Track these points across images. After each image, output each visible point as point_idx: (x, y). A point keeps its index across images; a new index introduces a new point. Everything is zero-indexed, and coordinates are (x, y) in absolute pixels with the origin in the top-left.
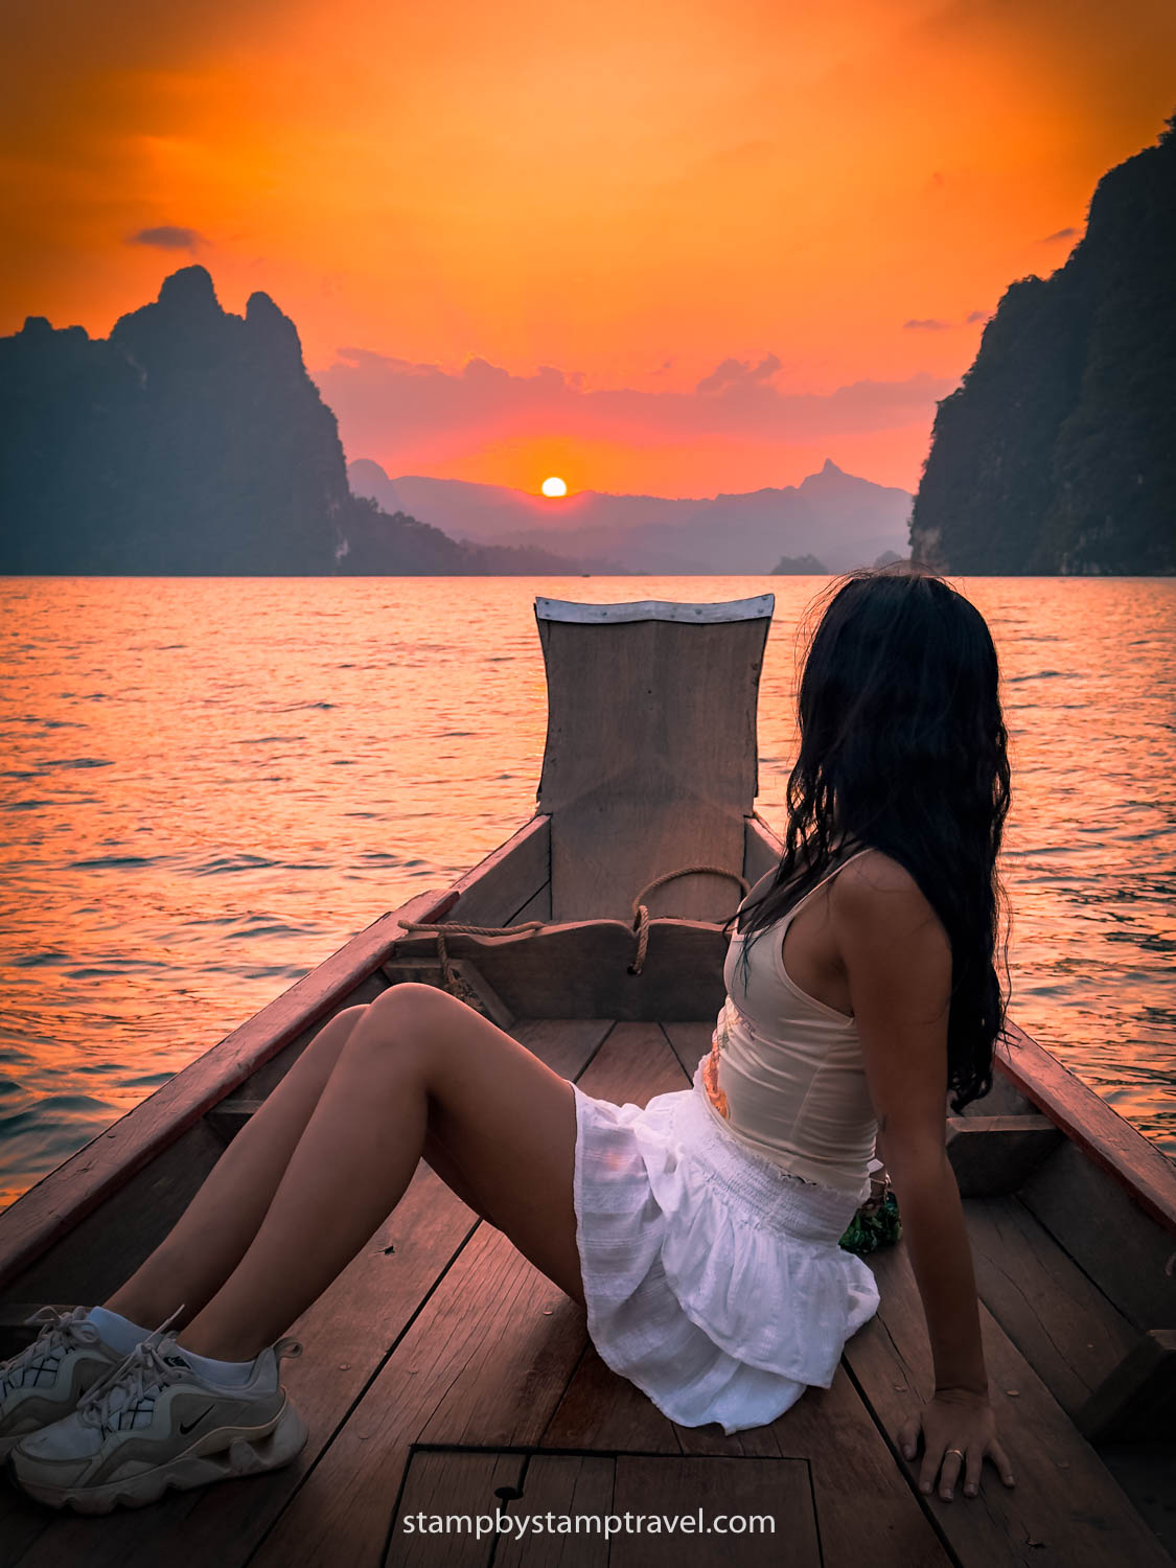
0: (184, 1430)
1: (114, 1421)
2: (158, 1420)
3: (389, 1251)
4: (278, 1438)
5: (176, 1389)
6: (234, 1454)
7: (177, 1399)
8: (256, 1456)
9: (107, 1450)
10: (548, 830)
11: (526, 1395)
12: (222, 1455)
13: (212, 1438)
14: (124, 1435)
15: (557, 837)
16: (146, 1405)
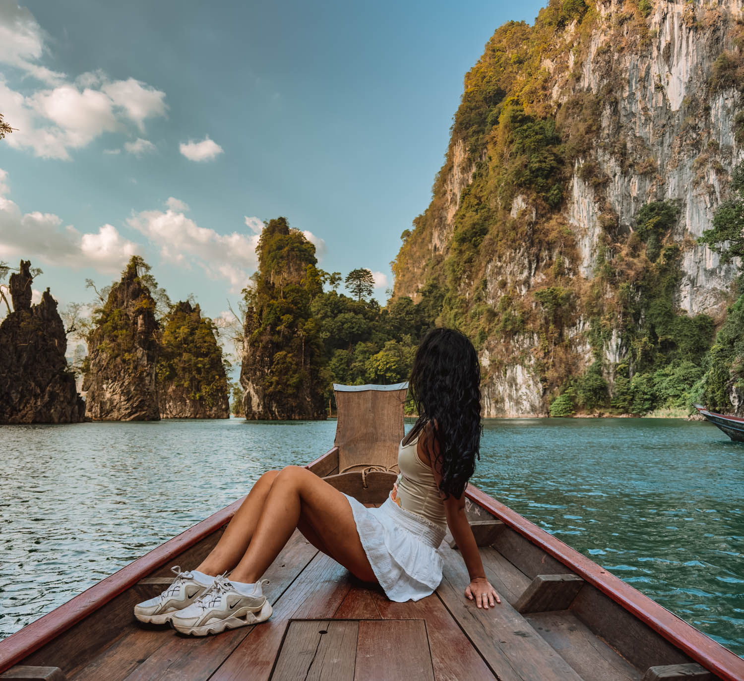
0: (231, 607)
1: (207, 605)
2: (222, 605)
3: (283, 566)
4: (262, 612)
5: (228, 594)
6: (248, 617)
7: (228, 597)
8: (255, 618)
9: (205, 615)
10: (337, 451)
11: (329, 604)
12: (244, 618)
13: (240, 611)
14: (210, 609)
15: (341, 453)
16: (218, 599)
